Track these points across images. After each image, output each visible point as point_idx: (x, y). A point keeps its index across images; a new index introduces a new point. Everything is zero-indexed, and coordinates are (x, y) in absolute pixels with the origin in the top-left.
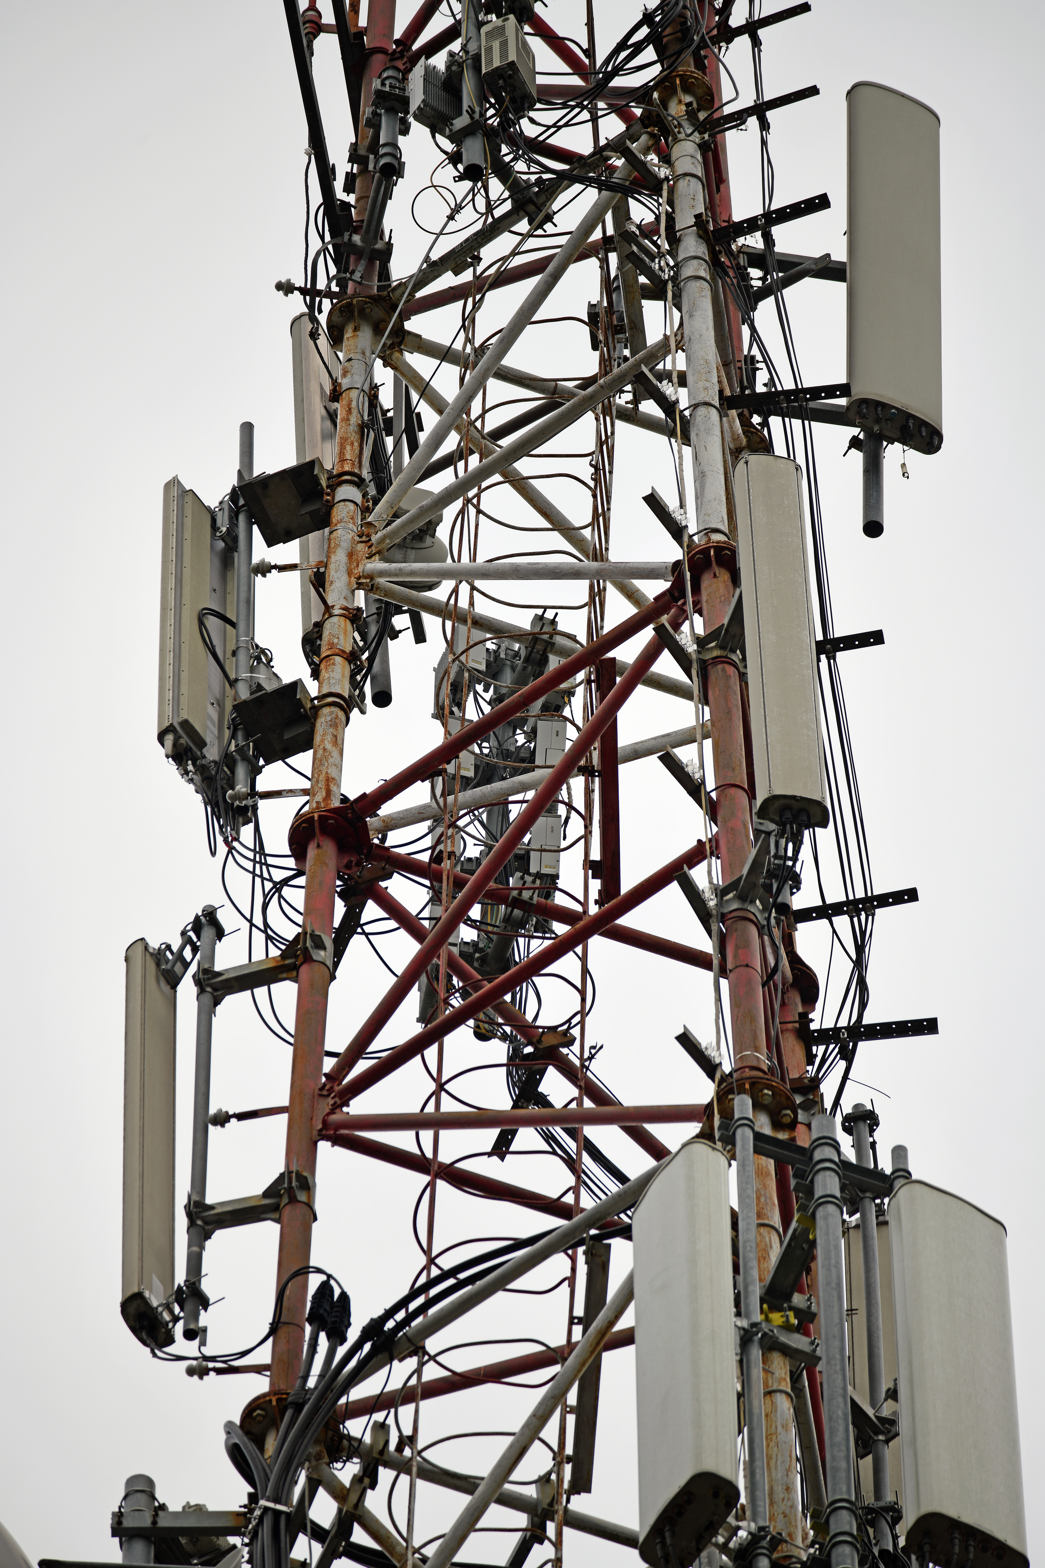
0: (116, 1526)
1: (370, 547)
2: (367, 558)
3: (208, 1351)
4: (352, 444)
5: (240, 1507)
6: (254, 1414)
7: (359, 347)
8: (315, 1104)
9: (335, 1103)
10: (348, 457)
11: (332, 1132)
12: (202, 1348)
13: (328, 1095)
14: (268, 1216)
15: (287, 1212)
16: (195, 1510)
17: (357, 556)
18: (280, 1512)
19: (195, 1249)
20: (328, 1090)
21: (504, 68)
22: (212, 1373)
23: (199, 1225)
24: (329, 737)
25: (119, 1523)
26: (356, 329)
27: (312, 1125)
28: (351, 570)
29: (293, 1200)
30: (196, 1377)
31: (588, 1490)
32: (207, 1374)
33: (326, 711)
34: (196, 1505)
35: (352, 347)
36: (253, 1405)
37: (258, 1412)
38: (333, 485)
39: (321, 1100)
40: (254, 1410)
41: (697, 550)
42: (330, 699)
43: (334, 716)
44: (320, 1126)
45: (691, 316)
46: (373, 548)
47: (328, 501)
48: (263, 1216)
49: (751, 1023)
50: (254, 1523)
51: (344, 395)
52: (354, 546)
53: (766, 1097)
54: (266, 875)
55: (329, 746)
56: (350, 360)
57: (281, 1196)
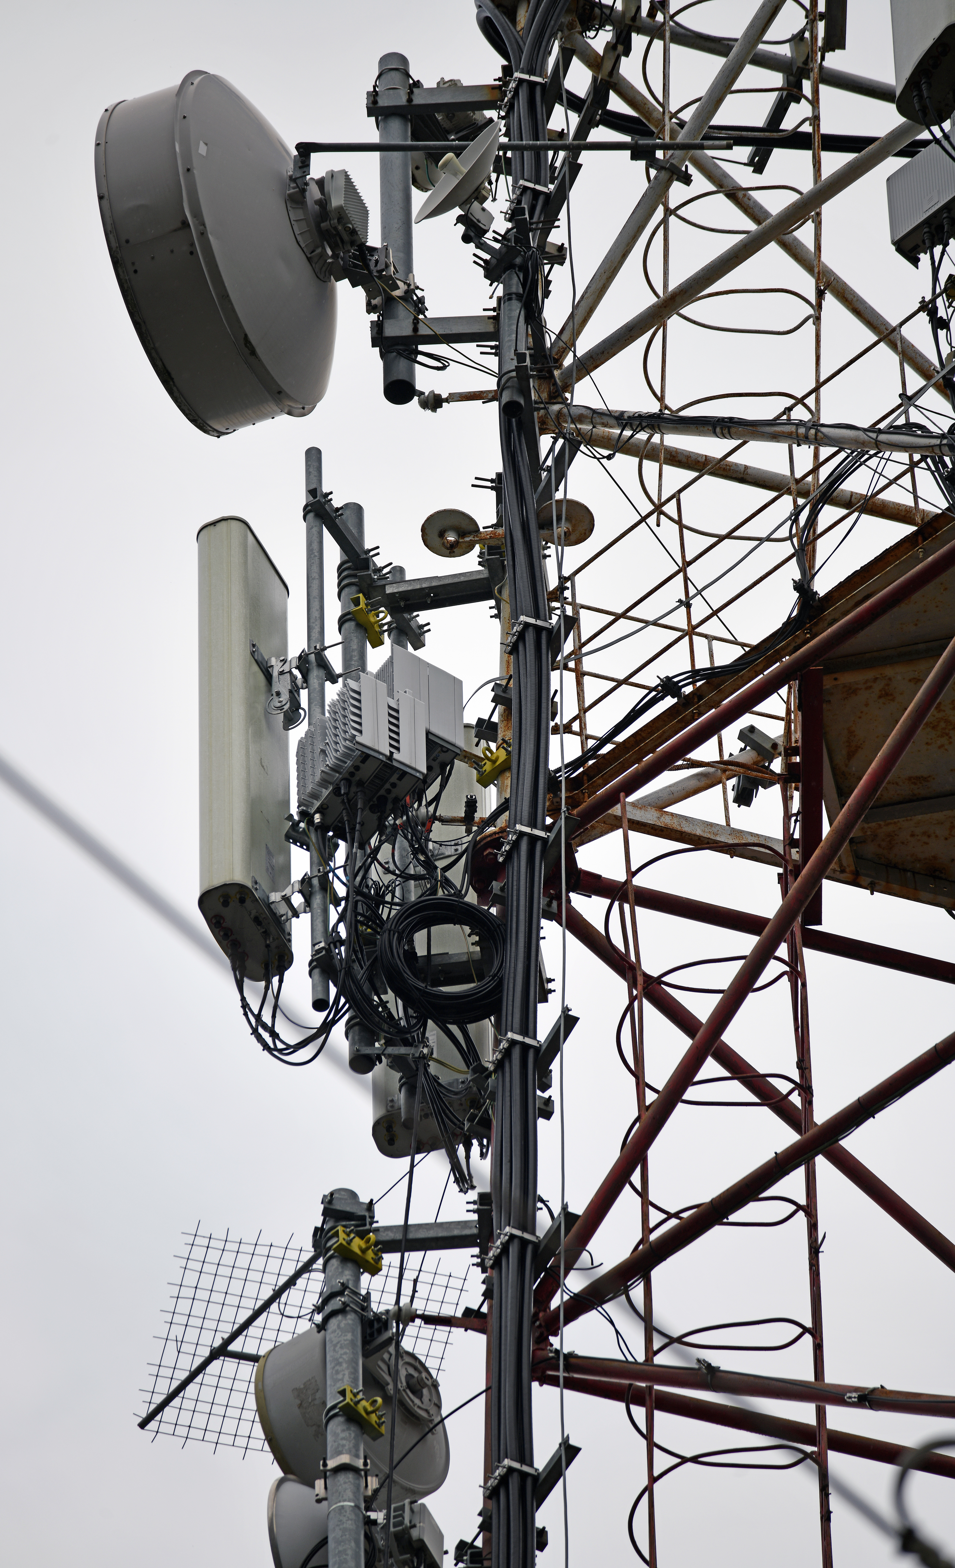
0: (371, 105)
5: (495, 80)
16: (450, 85)
18: (536, 84)
25: (375, 102)
31: (842, 46)
34: (451, 81)
50: (509, 96)
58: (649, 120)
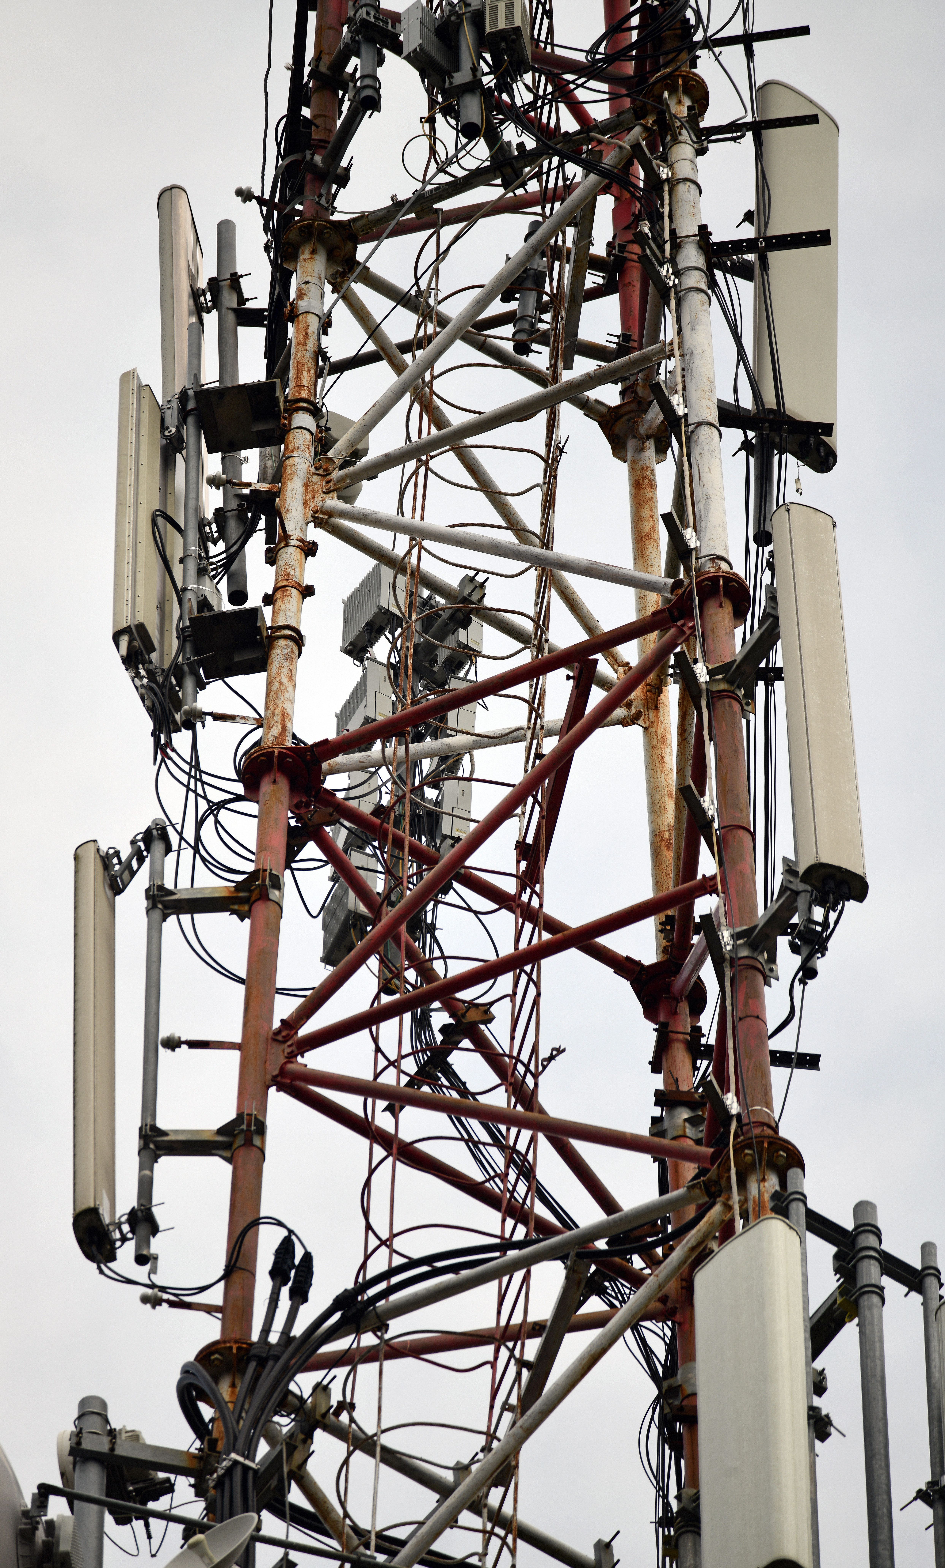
0: (73, 1446)
1: (328, 482)
2: (324, 493)
3: (158, 1280)
4: (309, 370)
6: (213, 1357)
7: (316, 271)
8: (269, 1048)
9: (292, 1052)
10: (305, 383)
11: (288, 1081)
12: (152, 1276)
13: (284, 1042)
14: (220, 1152)
15: (241, 1154)
16: (132, 1436)
17: (313, 488)
18: (248, 1468)
19: (147, 1172)
20: (284, 1037)
21: (509, 32)
22: (165, 1305)
23: (151, 1149)
24: (285, 671)
26: (313, 252)
27: (265, 1069)
28: (307, 501)
29: (249, 1143)
30: (148, 1306)
32: (160, 1305)
33: (282, 642)
34: (134, 1432)
35: (309, 270)
36: (213, 1349)
37: (216, 1356)
38: (290, 410)
39: (275, 1045)
40: (213, 1353)
41: (706, 576)
42: (287, 632)
43: (289, 649)
44: (276, 1072)
45: (693, 329)
46: (331, 484)
47: (284, 425)
48: (214, 1152)
49: (762, 1077)
50: (220, 1472)
51: (300, 317)
52: (310, 476)
53: (781, 1159)
54: (200, 791)
55: (285, 680)
56: (307, 283)
57: (235, 1136)
58: (325, 1519)
